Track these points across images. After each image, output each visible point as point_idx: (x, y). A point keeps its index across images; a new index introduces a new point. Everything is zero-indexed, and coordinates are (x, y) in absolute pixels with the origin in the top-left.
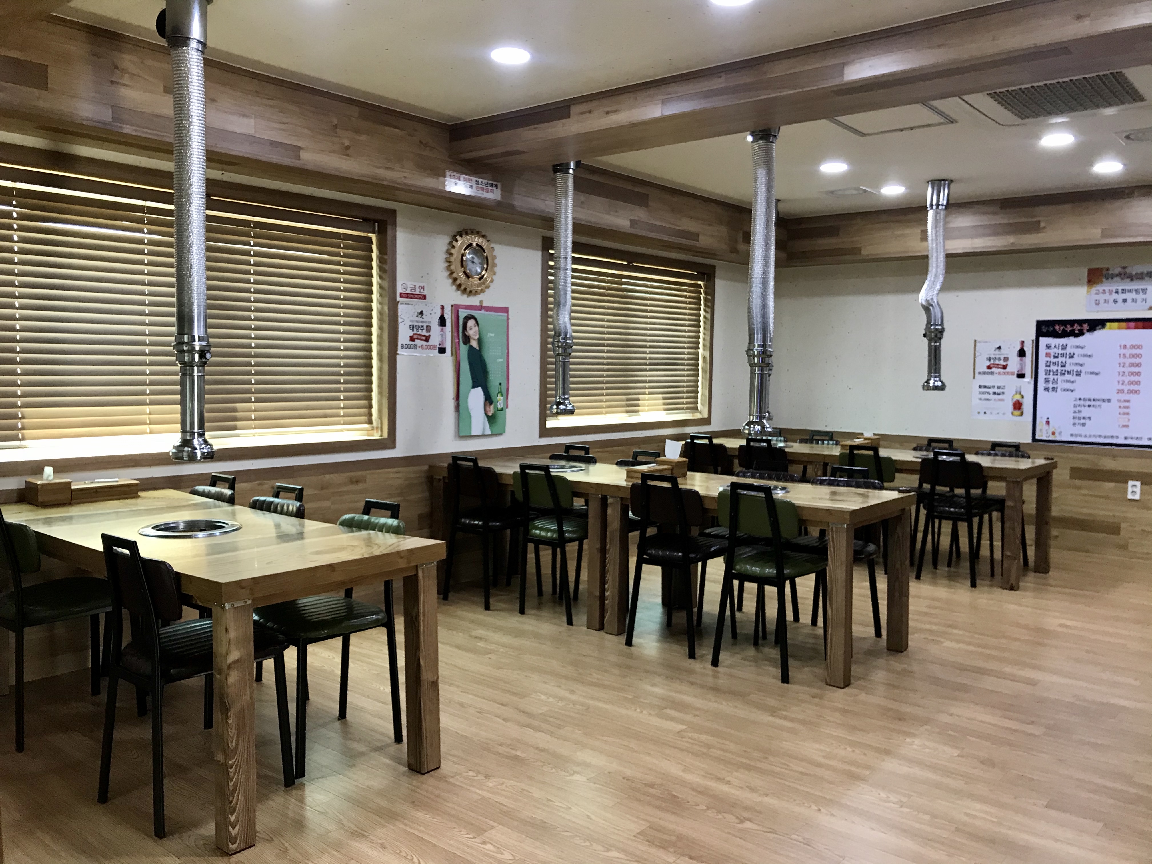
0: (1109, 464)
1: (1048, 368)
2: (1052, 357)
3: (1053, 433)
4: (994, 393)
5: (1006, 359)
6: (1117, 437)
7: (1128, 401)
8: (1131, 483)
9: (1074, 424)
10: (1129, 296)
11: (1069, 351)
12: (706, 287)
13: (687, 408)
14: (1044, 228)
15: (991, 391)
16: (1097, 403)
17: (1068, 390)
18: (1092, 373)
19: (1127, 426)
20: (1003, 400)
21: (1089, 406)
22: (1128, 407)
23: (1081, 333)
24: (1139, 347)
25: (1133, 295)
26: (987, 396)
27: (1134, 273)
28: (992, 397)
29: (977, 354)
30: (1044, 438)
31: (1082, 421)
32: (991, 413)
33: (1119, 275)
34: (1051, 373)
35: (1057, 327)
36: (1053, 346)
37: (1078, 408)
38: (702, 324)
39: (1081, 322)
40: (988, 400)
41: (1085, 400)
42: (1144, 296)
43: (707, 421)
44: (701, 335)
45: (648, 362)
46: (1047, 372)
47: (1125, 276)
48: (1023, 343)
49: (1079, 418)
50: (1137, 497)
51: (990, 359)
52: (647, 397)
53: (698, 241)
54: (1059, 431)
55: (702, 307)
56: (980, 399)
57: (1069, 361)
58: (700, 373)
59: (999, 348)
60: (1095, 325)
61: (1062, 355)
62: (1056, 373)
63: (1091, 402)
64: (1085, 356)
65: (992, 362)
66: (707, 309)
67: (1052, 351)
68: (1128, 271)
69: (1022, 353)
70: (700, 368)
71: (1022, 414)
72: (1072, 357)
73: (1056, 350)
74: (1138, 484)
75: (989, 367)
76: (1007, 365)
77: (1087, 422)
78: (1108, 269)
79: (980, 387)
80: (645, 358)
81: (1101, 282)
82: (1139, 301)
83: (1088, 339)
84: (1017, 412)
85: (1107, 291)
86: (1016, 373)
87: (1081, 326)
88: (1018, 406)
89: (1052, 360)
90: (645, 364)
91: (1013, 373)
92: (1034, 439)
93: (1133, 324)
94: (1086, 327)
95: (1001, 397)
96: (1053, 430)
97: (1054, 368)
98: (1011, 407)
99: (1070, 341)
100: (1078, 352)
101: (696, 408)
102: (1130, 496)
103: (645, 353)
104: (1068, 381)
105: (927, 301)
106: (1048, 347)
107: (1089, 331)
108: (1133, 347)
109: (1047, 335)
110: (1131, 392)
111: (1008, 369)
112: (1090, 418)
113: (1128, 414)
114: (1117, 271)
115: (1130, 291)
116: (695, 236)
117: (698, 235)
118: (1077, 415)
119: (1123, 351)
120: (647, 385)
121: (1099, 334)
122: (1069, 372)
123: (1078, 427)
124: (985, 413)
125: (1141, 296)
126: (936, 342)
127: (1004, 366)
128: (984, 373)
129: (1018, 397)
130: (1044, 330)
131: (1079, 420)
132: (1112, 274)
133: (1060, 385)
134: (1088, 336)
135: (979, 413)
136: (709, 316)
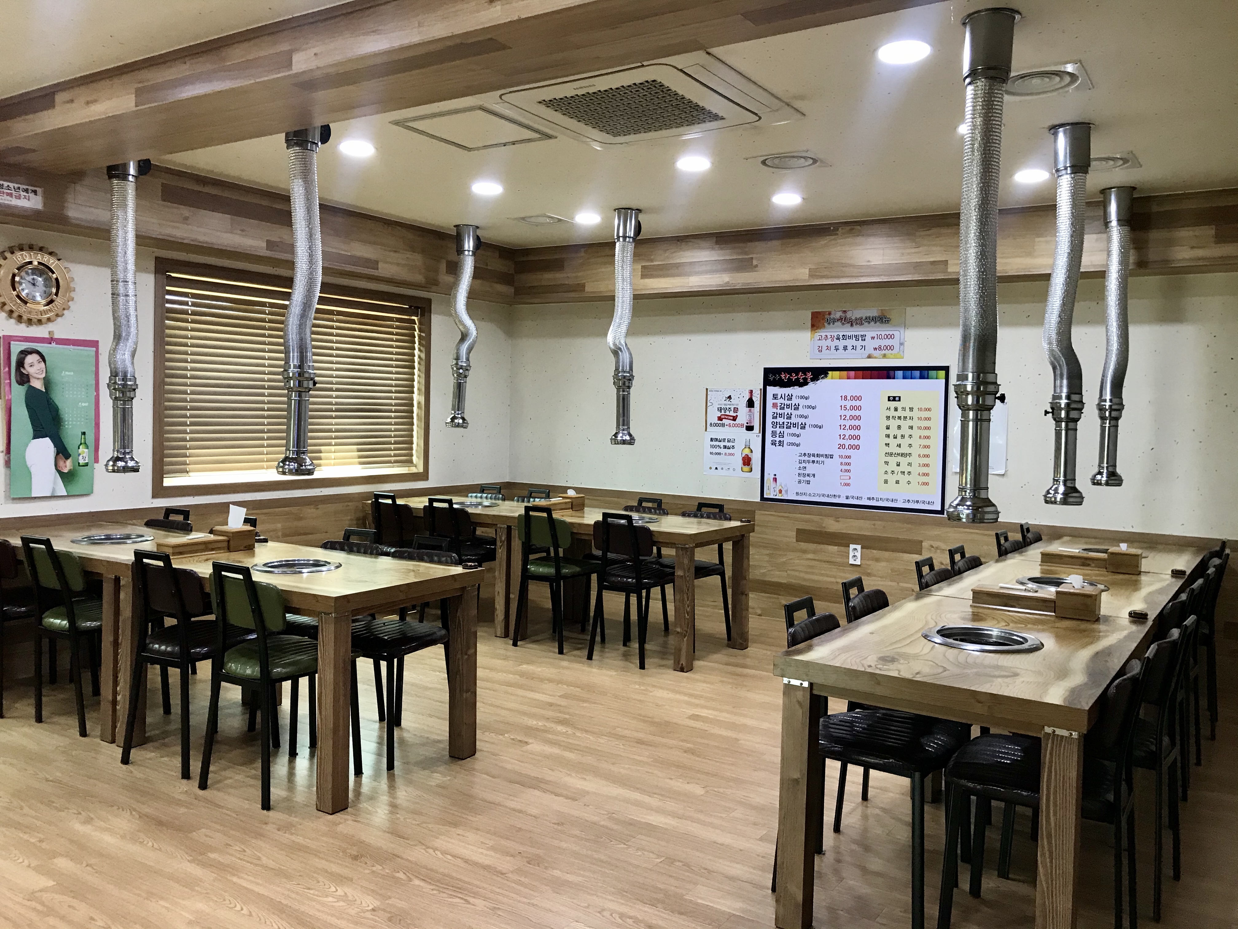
0: (832, 526)
1: (775, 420)
2: (779, 408)
3: (780, 491)
4: (725, 447)
5: (736, 410)
6: (839, 497)
7: (849, 457)
8: (852, 546)
9: (800, 482)
10: (849, 343)
11: (794, 401)
12: (420, 323)
13: (396, 462)
14: (756, 266)
15: (722, 444)
16: (821, 459)
17: (793, 444)
18: (816, 426)
19: (848, 485)
20: (733, 454)
21: (813, 462)
22: (849, 464)
23: (805, 383)
24: (859, 398)
25: (853, 342)
26: (717, 450)
27: (853, 318)
28: (723, 451)
29: (709, 404)
30: (772, 497)
31: (807, 478)
32: (722, 469)
33: (840, 319)
34: (778, 426)
35: (783, 376)
36: (779, 396)
37: (804, 465)
38: (416, 364)
39: (805, 370)
40: (719, 454)
41: (809, 455)
42: (863, 343)
43: (424, 476)
44: (416, 377)
45: (334, 407)
46: (774, 425)
47: (846, 321)
48: (751, 392)
49: (804, 475)
50: (858, 562)
51: (720, 410)
52: (333, 448)
53: (377, 269)
54: (786, 488)
55: (417, 346)
56: (711, 453)
57: (794, 413)
58: (415, 421)
59: (730, 397)
60: (819, 373)
61: (788, 406)
62: (782, 426)
63: (815, 458)
64: (809, 407)
65: (723, 413)
66: (422, 348)
67: (779, 401)
68: (849, 315)
69: (750, 404)
70: (415, 415)
71: (751, 471)
72: (797, 408)
73: (782, 401)
74: (859, 547)
75: (720, 419)
76: (737, 416)
77: (811, 479)
78: (830, 314)
79: (712, 440)
80: (331, 404)
81: (824, 327)
82: (859, 348)
83: (812, 389)
84: (746, 468)
85: (829, 337)
86: (745, 424)
87: (805, 375)
88: (747, 461)
89: (779, 411)
90: (331, 411)
91: (742, 425)
92: (762, 498)
93: (852, 373)
94: (809, 375)
95: (731, 451)
96: (780, 488)
97: (780, 420)
98: (741, 462)
99: (795, 391)
100: (803, 402)
101: (411, 462)
102: (851, 561)
103: (331, 397)
104: (794, 435)
105: (615, 344)
106: (775, 397)
107: (813, 380)
108: (854, 398)
109: (774, 384)
110: (851, 447)
111: (738, 421)
112: (814, 475)
113: (849, 471)
114: (838, 315)
115: (850, 337)
116: (374, 264)
117: (377, 262)
118: (802, 472)
119: (844, 403)
120: (333, 434)
121: (822, 383)
122: (795, 425)
123: (803, 484)
124: (716, 468)
125: (860, 343)
126: (624, 391)
127: (734, 417)
128: (716, 425)
129: (747, 451)
130: (772, 379)
131: (805, 477)
132: (834, 319)
133: (787, 439)
134: (811, 385)
135: (711, 468)
136: (423, 356)
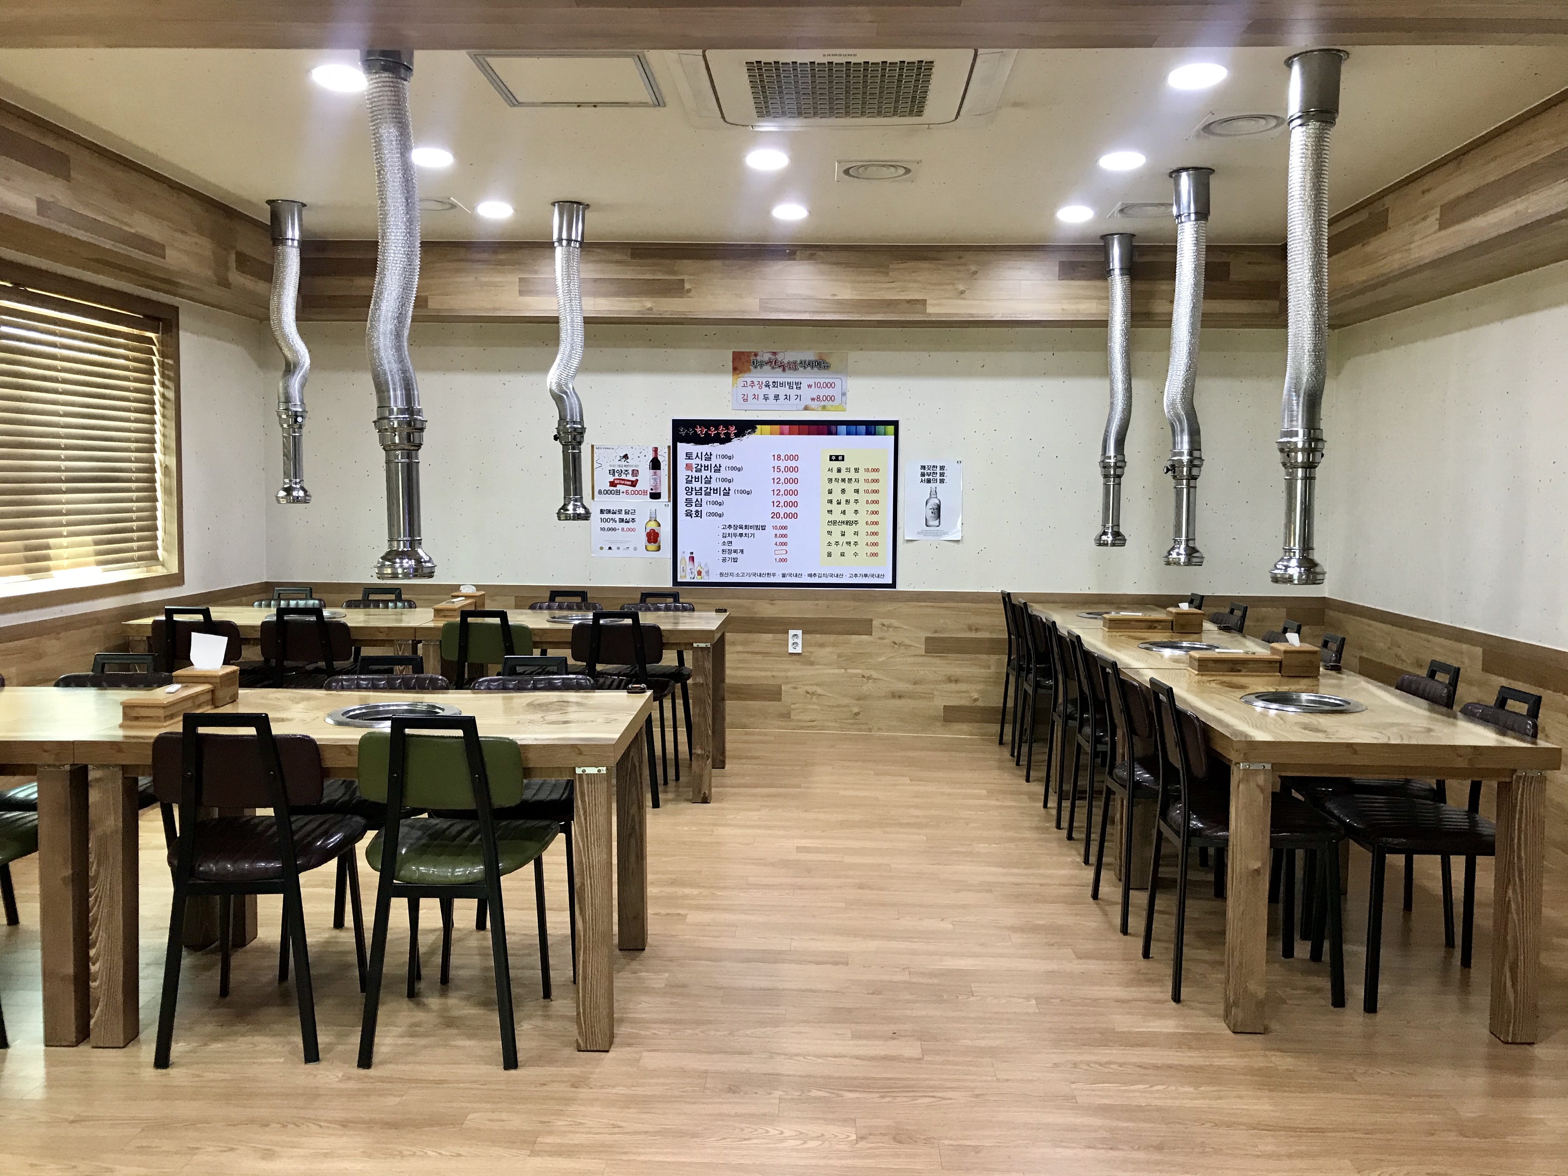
0: (767, 609)
1: (690, 486)
2: (694, 470)
3: (699, 573)
4: (622, 520)
5: (635, 473)
6: (774, 575)
7: (785, 528)
8: (791, 632)
9: (724, 560)
10: (782, 391)
11: (714, 461)
12: (162, 342)
13: (140, 559)
15: (617, 517)
16: (751, 531)
17: (715, 514)
18: (743, 492)
19: (785, 560)
20: (633, 530)
21: (741, 535)
22: (785, 536)
23: (727, 439)
24: (795, 458)
25: (786, 390)
26: (611, 525)
27: (786, 361)
28: (619, 525)
29: (596, 465)
30: (688, 580)
31: (734, 555)
32: (618, 548)
33: (769, 362)
34: (694, 492)
35: (698, 430)
36: (694, 456)
37: (729, 539)
39: (727, 423)
40: (614, 529)
42: (798, 392)
43: (177, 579)
44: (158, 427)
45: (64, 475)
46: (689, 491)
47: (775, 364)
48: (656, 450)
49: (730, 552)
50: (799, 650)
51: (612, 472)
54: (706, 569)
55: (157, 378)
56: (602, 529)
57: (715, 475)
58: (159, 494)
59: (626, 457)
60: (745, 427)
61: (706, 468)
62: (699, 491)
63: (743, 530)
64: (733, 468)
65: (617, 476)
67: (694, 462)
68: (780, 357)
69: (655, 464)
70: (158, 486)
71: (659, 549)
72: (718, 470)
73: (698, 461)
74: (799, 632)
75: (612, 484)
76: (637, 480)
77: (738, 555)
78: (756, 355)
79: (602, 511)
81: (749, 371)
82: (793, 397)
83: (736, 446)
84: (652, 546)
85: (756, 383)
86: (649, 491)
87: (727, 429)
88: (653, 537)
89: (695, 474)
91: (645, 492)
92: (675, 582)
93: (786, 428)
94: (733, 430)
95: (630, 525)
96: (699, 568)
97: (696, 485)
98: (645, 539)
99: (715, 449)
100: (725, 463)
102: (791, 650)
104: (715, 503)
105: (559, 385)
106: (689, 456)
107: (737, 435)
108: (789, 458)
109: (687, 440)
110: (787, 516)
111: (638, 487)
112: (742, 551)
113: (785, 544)
114: (766, 357)
115: (782, 385)
116: (158, 249)
118: (727, 547)
119: (777, 463)
121: (749, 439)
122: (715, 491)
123: (729, 563)
124: (610, 548)
125: (795, 391)
126: (574, 449)
127: (632, 482)
128: (607, 492)
129: (652, 525)
130: (683, 434)
132: (761, 361)
133: (705, 509)
134: (735, 441)
135: (603, 548)
136: (171, 394)
